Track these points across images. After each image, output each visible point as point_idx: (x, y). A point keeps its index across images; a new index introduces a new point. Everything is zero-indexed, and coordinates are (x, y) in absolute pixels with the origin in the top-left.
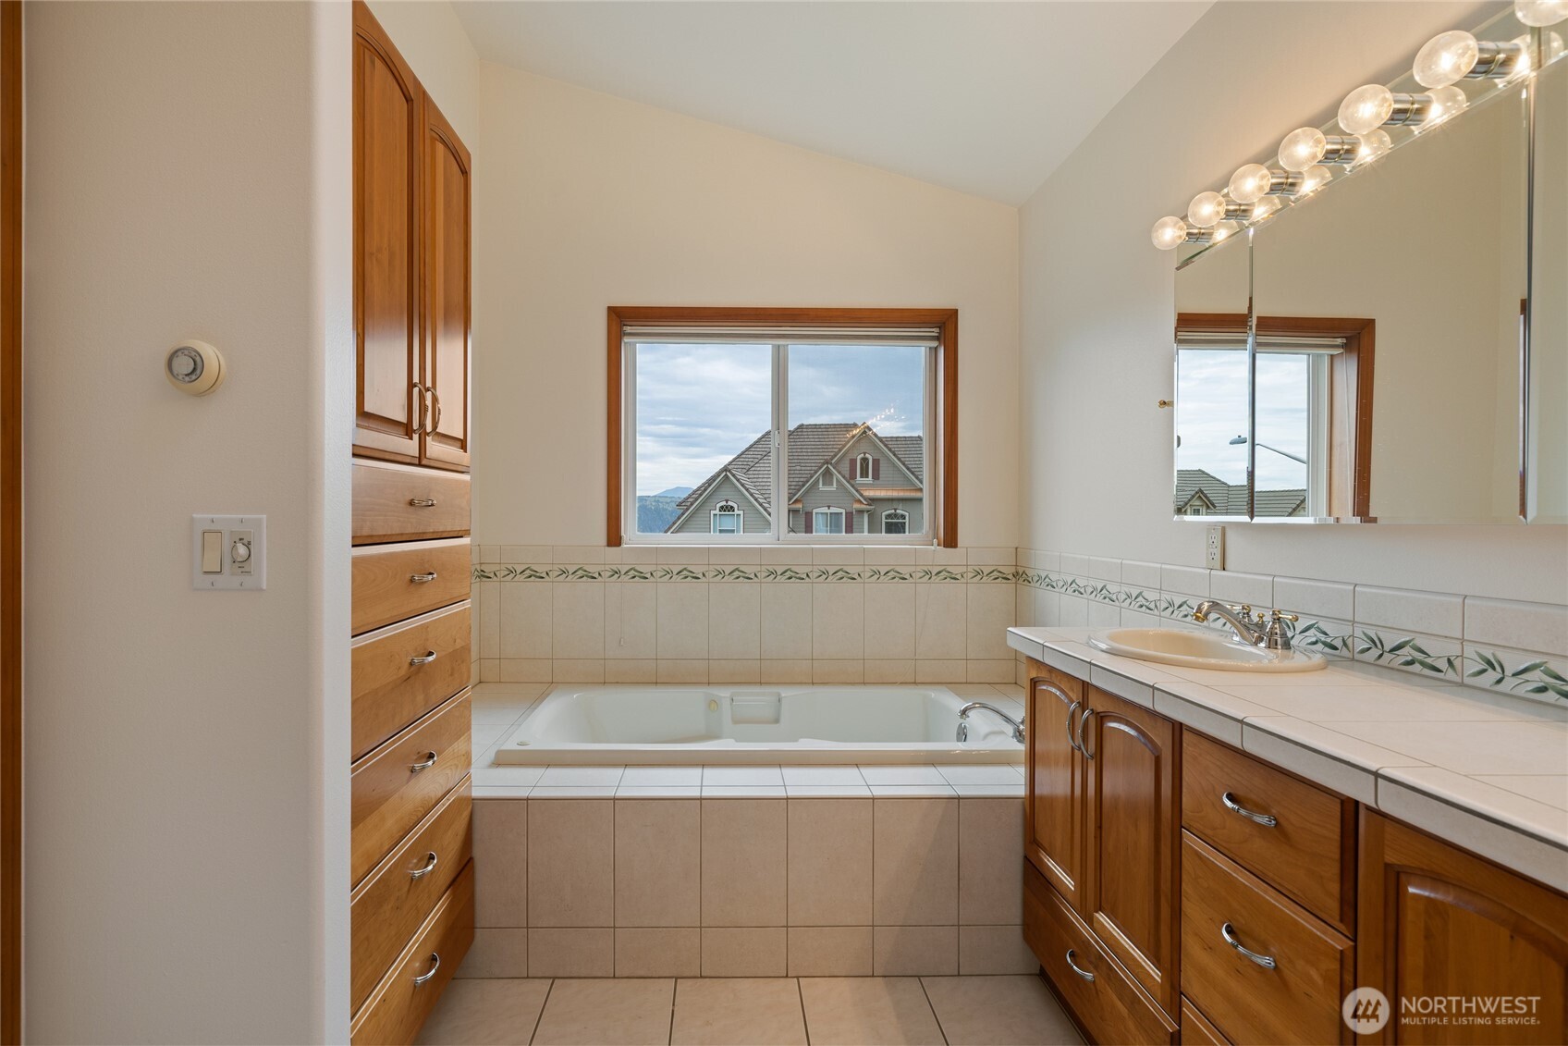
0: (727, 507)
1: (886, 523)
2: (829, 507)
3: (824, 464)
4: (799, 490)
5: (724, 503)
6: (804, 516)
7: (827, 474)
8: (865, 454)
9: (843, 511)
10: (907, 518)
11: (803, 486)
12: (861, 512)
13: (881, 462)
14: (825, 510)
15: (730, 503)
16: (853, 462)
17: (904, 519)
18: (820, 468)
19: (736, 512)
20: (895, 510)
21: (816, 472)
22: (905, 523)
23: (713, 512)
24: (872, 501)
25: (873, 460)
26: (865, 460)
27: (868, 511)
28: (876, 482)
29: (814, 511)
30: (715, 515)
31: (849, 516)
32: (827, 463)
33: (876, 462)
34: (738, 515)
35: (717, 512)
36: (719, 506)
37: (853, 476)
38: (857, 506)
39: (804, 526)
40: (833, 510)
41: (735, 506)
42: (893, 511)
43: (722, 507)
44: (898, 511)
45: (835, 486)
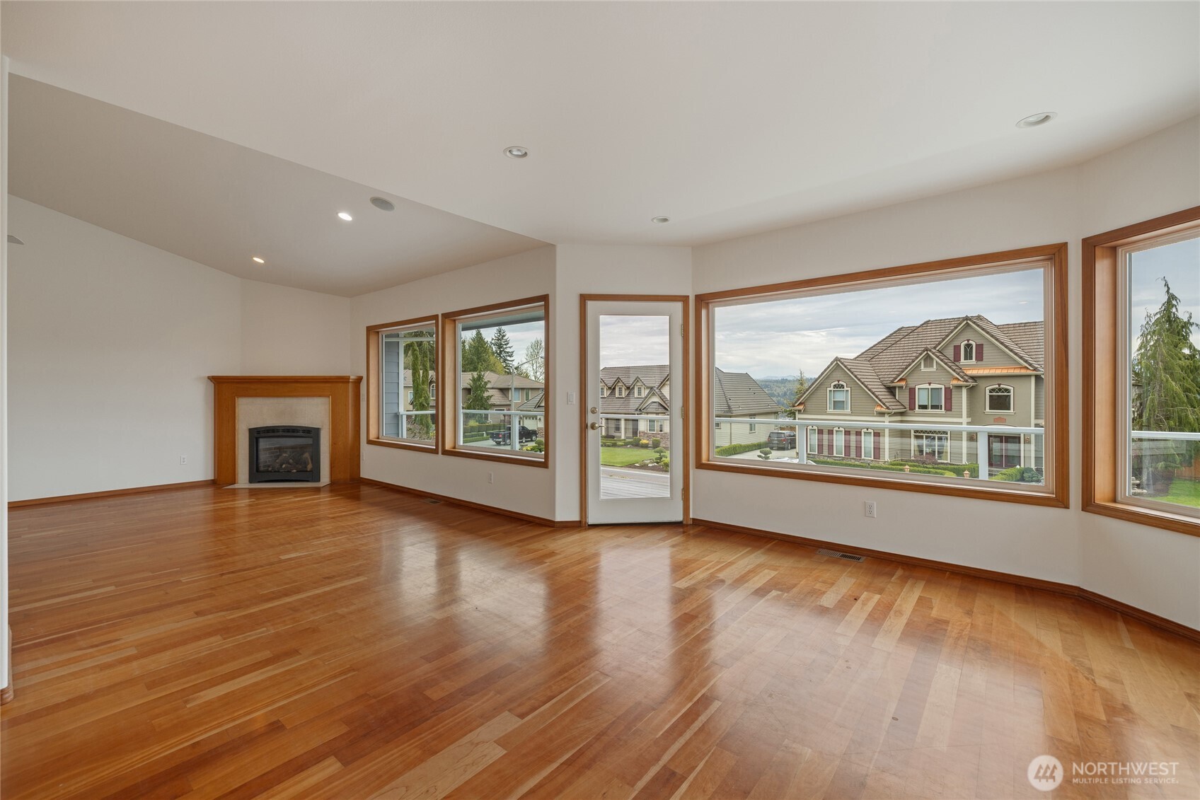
0: (839, 385)
1: (990, 396)
2: (930, 384)
3: (924, 351)
4: (902, 372)
5: (837, 383)
6: (908, 391)
7: (928, 359)
8: (968, 340)
9: (943, 387)
10: (1012, 391)
11: (906, 368)
12: (960, 387)
13: (984, 346)
14: (927, 386)
15: (840, 382)
16: (957, 348)
17: (1009, 392)
18: (921, 354)
19: (846, 388)
20: (999, 385)
21: (917, 358)
22: (1010, 396)
23: (829, 389)
24: (974, 378)
25: (976, 345)
26: (968, 346)
27: (966, 386)
28: (980, 363)
29: (917, 387)
30: (830, 391)
31: (948, 391)
32: (927, 350)
33: (980, 347)
34: (847, 391)
35: (832, 389)
36: (833, 384)
37: (957, 358)
38: (955, 382)
39: (908, 398)
40: (933, 386)
41: (845, 384)
42: (997, 386)
43: (835, 385)
44: (1002, 386)
45: (935, 367)
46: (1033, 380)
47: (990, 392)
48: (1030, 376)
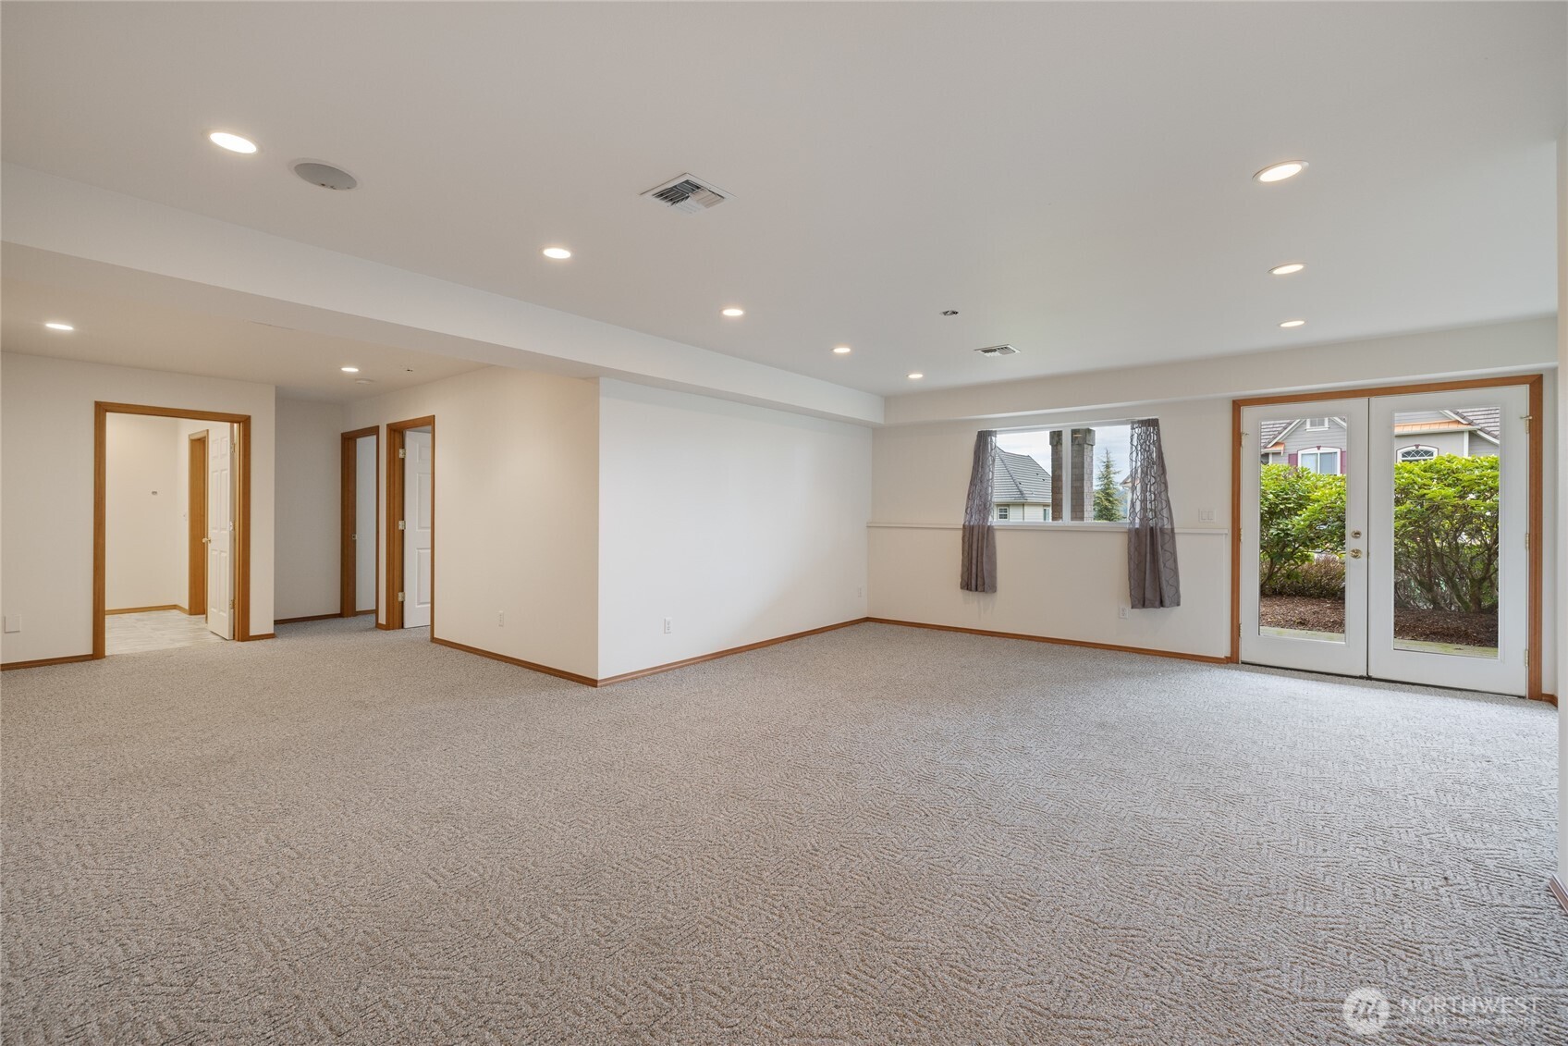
46: (1466, 437)
47: (1403, 456)
48: (1462, 432)
